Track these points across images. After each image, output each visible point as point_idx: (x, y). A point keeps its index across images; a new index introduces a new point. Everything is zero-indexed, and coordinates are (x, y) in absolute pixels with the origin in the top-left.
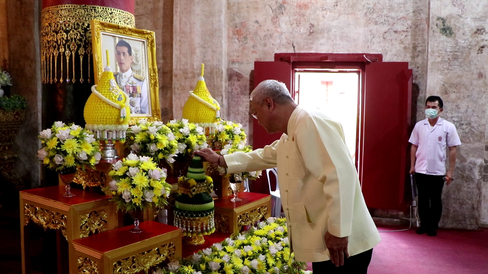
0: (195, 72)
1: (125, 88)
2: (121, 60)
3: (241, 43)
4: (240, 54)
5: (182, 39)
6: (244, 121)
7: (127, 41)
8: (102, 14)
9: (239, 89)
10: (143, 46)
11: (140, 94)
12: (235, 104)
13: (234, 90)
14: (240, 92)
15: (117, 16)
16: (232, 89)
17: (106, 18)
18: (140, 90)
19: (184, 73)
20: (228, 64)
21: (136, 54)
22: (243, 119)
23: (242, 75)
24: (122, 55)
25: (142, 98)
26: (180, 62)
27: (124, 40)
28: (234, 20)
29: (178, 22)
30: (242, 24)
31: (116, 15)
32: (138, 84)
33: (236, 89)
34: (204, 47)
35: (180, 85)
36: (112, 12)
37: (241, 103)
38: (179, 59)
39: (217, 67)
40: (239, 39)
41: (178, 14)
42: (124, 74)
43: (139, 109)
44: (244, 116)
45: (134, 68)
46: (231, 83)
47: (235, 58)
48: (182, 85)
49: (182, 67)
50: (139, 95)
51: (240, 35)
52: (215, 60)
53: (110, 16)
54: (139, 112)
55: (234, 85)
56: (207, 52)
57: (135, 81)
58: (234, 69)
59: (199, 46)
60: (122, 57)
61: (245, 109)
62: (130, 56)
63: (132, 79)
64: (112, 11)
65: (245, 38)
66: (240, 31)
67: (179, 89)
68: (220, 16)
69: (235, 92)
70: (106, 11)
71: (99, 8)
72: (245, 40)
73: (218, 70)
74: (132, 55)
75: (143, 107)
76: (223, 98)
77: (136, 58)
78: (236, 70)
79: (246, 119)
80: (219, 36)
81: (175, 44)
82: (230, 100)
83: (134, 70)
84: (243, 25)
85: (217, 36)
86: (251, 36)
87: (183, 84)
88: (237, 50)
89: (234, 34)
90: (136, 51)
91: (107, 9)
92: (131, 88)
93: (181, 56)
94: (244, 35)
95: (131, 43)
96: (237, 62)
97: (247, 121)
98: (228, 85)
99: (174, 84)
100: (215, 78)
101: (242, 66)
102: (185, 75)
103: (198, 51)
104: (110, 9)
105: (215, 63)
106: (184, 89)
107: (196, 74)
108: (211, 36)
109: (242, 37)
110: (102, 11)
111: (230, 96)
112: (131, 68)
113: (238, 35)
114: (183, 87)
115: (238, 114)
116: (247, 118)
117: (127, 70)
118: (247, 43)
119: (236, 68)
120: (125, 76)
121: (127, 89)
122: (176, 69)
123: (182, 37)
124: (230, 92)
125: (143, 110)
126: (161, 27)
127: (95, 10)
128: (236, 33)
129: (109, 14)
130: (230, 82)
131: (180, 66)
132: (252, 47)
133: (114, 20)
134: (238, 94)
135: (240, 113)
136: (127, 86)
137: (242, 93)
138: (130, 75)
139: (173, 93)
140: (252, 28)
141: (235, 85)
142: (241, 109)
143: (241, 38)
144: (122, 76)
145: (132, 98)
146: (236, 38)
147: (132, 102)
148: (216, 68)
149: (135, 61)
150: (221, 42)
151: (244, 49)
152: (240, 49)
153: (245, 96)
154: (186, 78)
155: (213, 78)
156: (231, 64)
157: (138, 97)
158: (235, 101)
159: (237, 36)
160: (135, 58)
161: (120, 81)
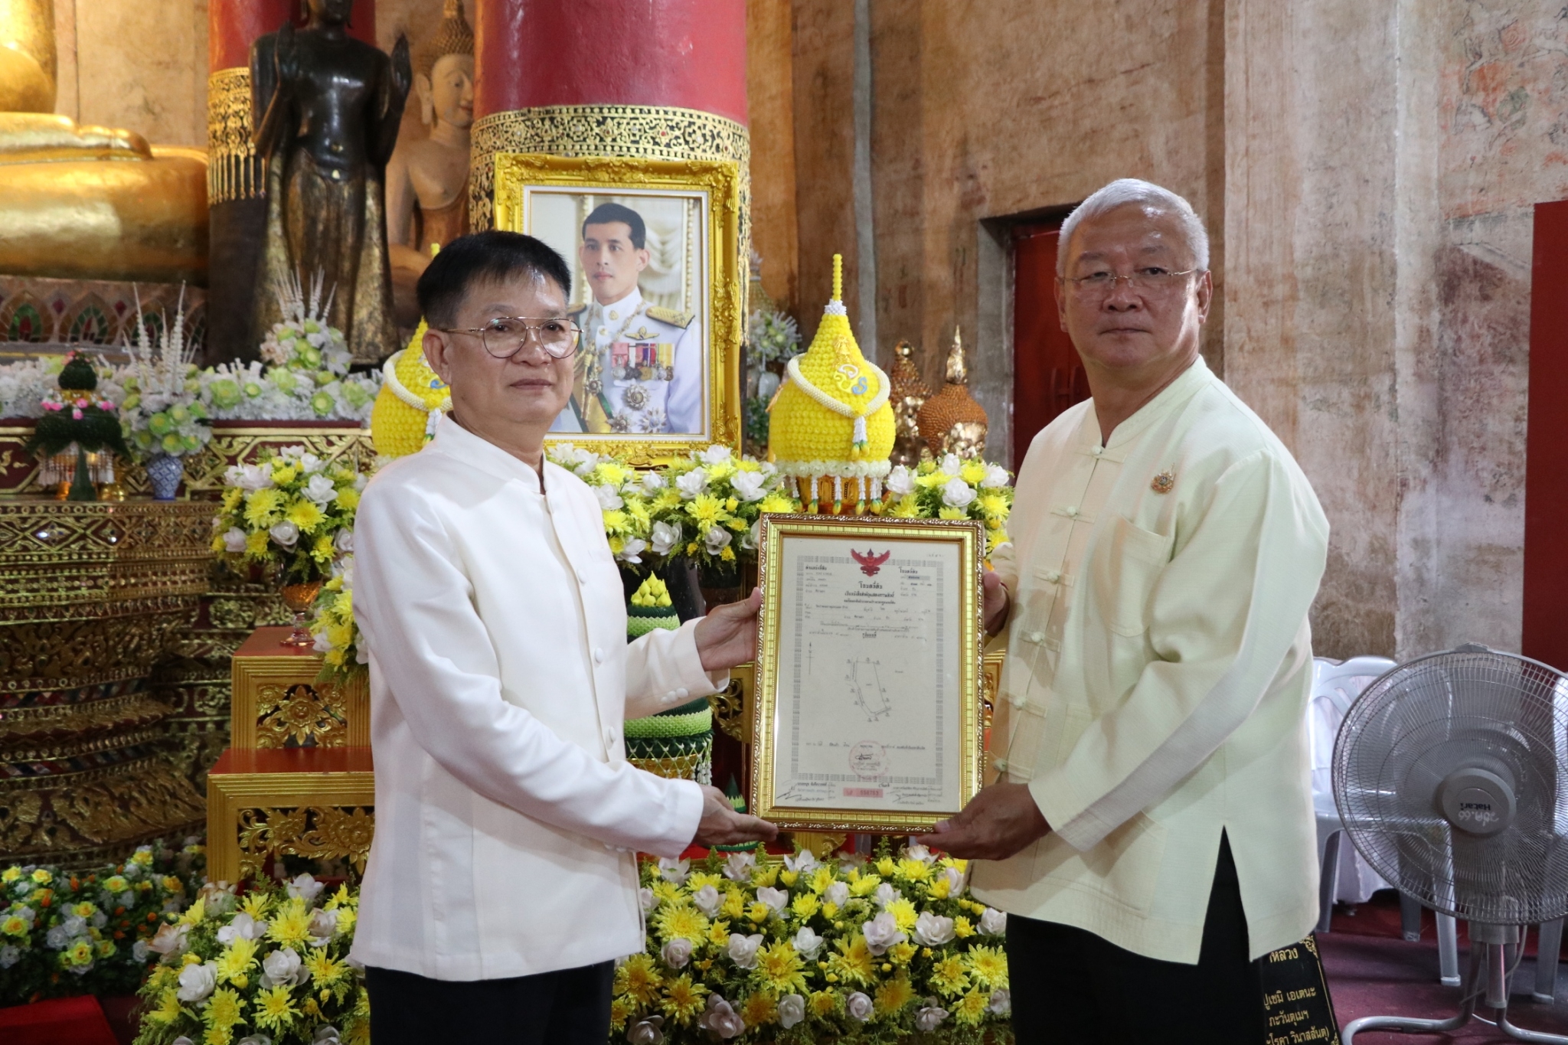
0: (1299, 274)
1: (608, 352)
2: (599, 264)
3: (1498, 125)
4: (1492, 177)
5: (1255, 144)
6: (1505, 479)
7: (628, 204)
8: (573, 129)
9: (1487, 339)
10: (696, 212)
11: (670, 370)
12: (1469, 402)
13: (1466, 343)
14: (1490, 350)
15: (623, 127)
16: (1459, 339)
17: (585, 140)
18: (669, 355)
19: (1260, 283)
20: (1443, 229)
21: (663, 243)
22: (1502, 470)
23: (1502, 272)
24: (605, 249)
25: (678, 380)
26: (1248, 240)
27: (617, 201)
28: (1469, 22)
29: (1242, 77)
30: (1503, 33)
31: (619, 124)
32: (663, 340)
33: (1475, 337)
34: (1329, 169)
35: (1249, 331)
36: (605, 119)
37: (1495, 401)
38: (1244, 225)
39: (1376, 249)
40: (1491, 110)
41: (1240, 39)
42: (607, 310)
43: (662, 418)
44: (1506, 458)
45: (650, 285)
46: (1455, 311)
47: (1470, 197)
48: (1253, 334)
49: (1254, 260)
50: (664, 373)
51: (1494, 89)
52: (1367, 217)
53: (596, 130)
54: (660, 426)
55: (1465, 321)
56: (1338, 185)
57: (652, 328)
58: (1465, 249)
59: (1311, 165)
60: (606, 255)
61: (1512, 423)
62: (639, 251)
63: (642, 322)
64: (606, 115)
65: (1516, 99)
66: (1495, 68)
67: (1247, 348)
68: (1385, 20)
69: (1471, 349)
70: (586, 118)
71: (564, 110)
72: (1515, 110)
73: (1377, 260)
74: (646, 245)
75: (677, 413)
76: (1395, 381)
77: (663, 254)
78: (1475, 252)
79: (1515, 472)
80: (1384, 113)
81: (1232, 166)
82: (1449, 387)
83: (651, 295)
84: (1507, 39)
85: (1373, 111)
86: (1541, 86)
87: (1258, 326)
88: (1478, 160)
89: (1467, 91)
90: (665, 231)
91: (588, 110)
92: (633, 352)
93: (1251, 212)
94: (1512, 88)
95: (644, 209)
96: (1478, 213)
97: (1519, 483)
98: (1441, 323)
99: (1230, 332)
100: (1368, 296)
101: (1499, 230)
102: (1265, 291)
103: (1307, 186)
104: (596, 110)
105: (1366, 233)
106: (1262, 349)
107: (1300, 286)
108: (1352, 117)
109: (1502, 96)
110: (572, 118)
111: (1450, 370)
112: (637, 290)
113: (1485, 89)
114: (1258, 340)
115: (1483, 449)
116: (1518, 467)
117: (620, 297)
118: (1522, 122)
119: (1475, 241)
120: (612, 315)
121: (617, 355)
122: (1235, 269)
123: (1254, 136)
124: (1450, 351)
125: (674, 419)
126: (1203, 103)
127: (552, 119)
128: (1474, 85)
129: (594, 125)
130: (1451, 307)
131: (1248, 255)
132: (1547, 139)
133: (614, 140)
134: (1482, 361)
135: (1490, 445)
136: (617, 346)
137: (1500, 357)
138: (632, 311)
139: (1226, 367)
140: (1550, 44)
141: (1471, 318)
142: (1493, 425)
143: (1498, 104)
144: (599, 315)
145: (633, 381)
146: (1474, 106)
147: (633, 395)
148: (1373, 253)
149: (655, 265)
150: (1389, 138)
151: (1507, 150)
152: (1490, 154)
153: (1511, 368)
154: (1266, 304)
155: (1362, 299)
156: (1451, 227)
157: (660, 378)
158: (1467, 389)
159: (1479, 98)
160: (657, 255)
161: (589, 330)
